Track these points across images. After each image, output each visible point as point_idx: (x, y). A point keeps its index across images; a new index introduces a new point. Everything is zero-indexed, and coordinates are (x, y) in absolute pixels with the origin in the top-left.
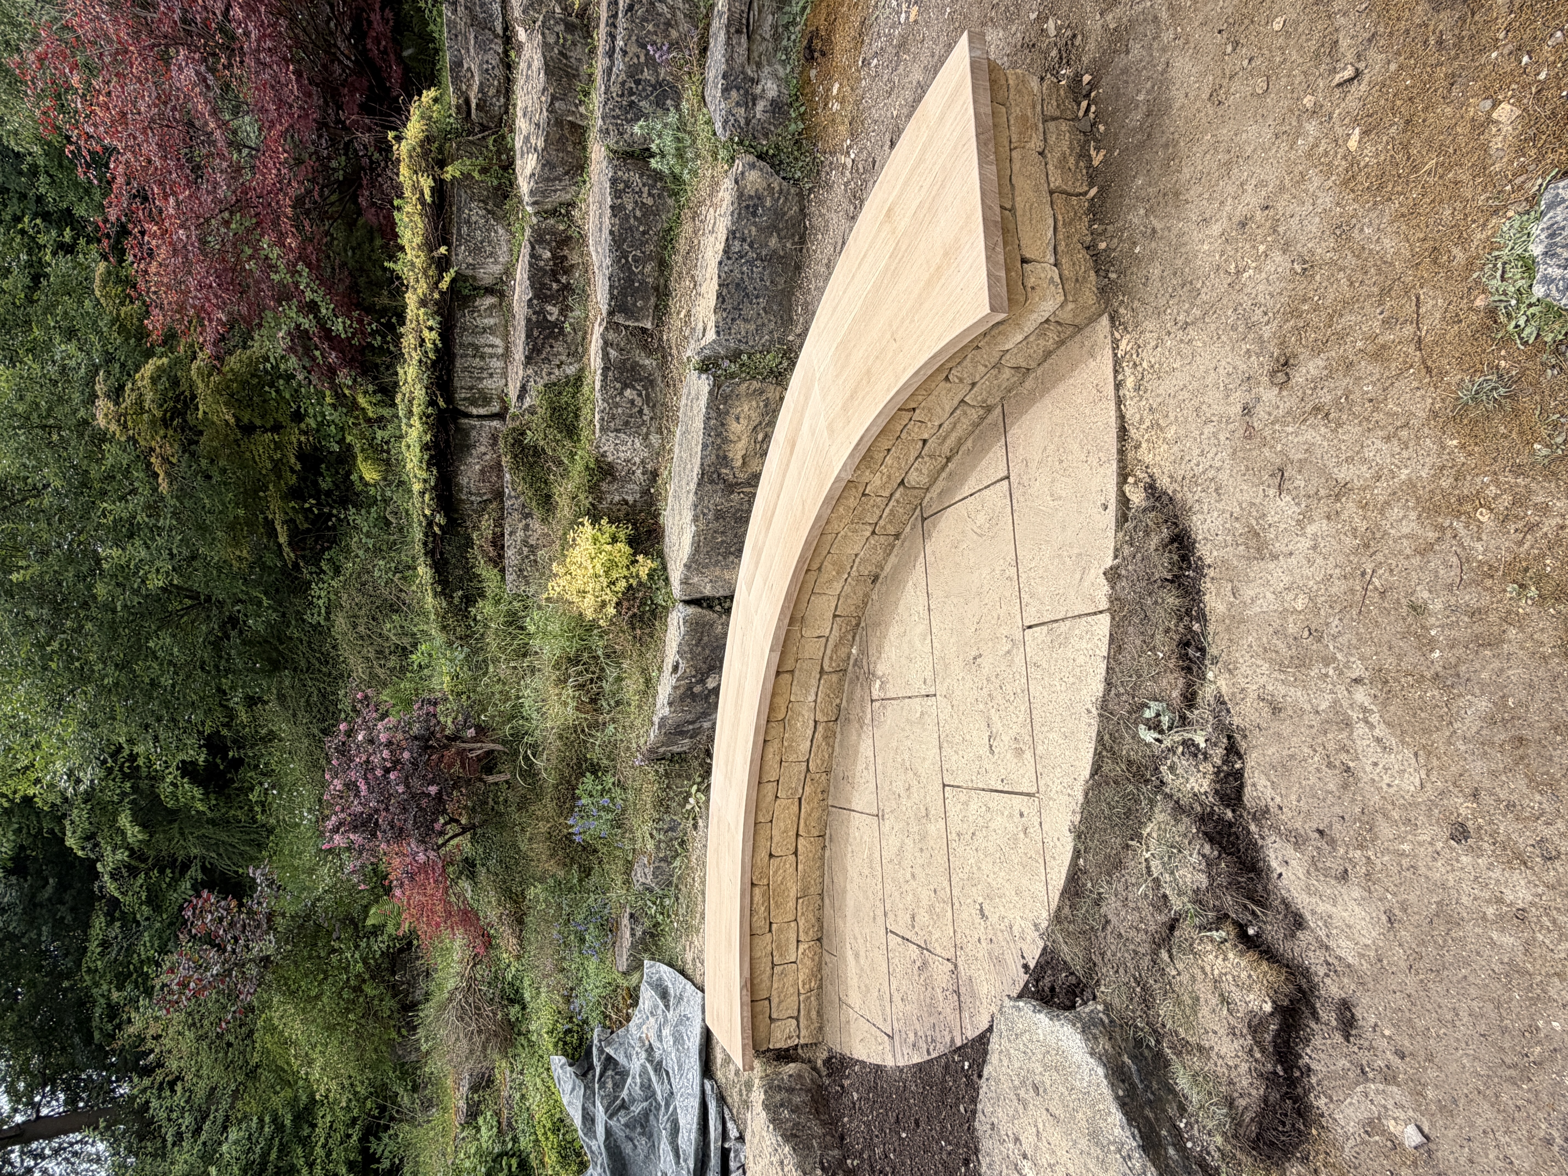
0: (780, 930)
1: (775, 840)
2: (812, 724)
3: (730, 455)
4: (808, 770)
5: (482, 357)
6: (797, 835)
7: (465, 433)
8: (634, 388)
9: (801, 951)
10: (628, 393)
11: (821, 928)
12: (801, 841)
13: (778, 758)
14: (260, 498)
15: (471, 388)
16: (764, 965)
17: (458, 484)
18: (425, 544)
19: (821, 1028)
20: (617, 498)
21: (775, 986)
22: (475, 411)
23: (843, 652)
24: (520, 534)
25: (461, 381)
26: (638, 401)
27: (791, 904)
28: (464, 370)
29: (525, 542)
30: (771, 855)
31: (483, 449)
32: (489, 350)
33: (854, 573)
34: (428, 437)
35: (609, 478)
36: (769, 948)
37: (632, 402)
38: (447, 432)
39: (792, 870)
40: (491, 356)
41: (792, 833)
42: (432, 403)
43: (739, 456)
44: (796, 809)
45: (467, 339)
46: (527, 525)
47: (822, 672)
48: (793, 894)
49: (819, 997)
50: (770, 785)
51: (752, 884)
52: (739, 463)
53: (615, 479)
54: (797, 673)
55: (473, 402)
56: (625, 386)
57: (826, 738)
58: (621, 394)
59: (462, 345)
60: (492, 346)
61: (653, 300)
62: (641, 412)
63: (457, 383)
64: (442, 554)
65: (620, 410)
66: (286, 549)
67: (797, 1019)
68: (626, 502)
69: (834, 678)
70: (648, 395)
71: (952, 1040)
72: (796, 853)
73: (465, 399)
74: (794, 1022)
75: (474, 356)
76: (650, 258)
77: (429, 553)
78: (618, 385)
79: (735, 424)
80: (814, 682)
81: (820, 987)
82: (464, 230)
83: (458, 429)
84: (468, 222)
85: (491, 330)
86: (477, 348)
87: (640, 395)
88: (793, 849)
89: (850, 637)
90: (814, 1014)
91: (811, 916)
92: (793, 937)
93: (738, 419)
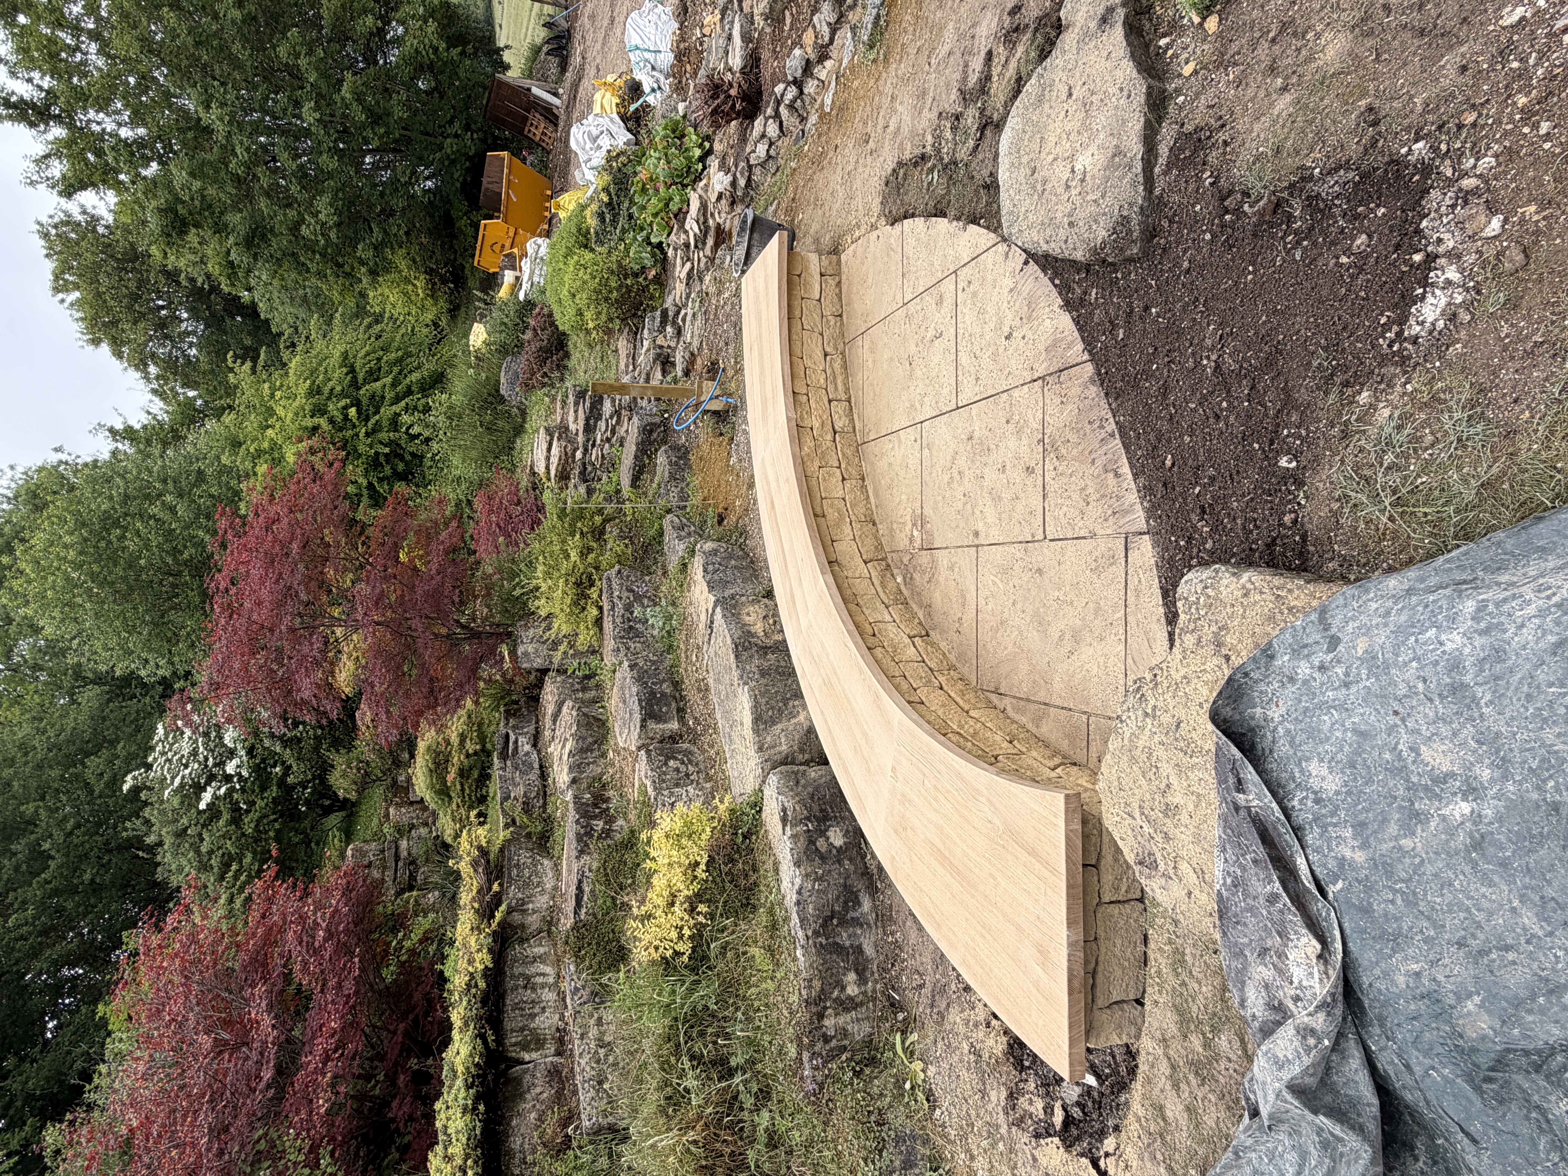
5: (534, 989)
7: (517, 1082)
8: (676, 759)
10: (671, 763)
15: (522, 1029)
22: (526, 1057)
25: (512, 1021)
26: (683, 768)
28: (516, 1007)
31: (538, 1090)
32: (539, 980)
37: (677, 770)
40: (543, 986)
42: (482, 1038)
45: (517, 971)
55: (526, 1047)
56: (668, 758)
58: (666, 764)
59: (513, 976)
60: (544, 975)
61: (674, 705)
62: (687, 775)
63: (508, 1022)
65: (668, 777)
70: (689, 759)
73: (515, 1045)
75: (525, 987)
76: (664, 681)
78: (662, 758)
82: (515, 872)
84: (517, 865)
86: (528, 978)
87: (683, 763)
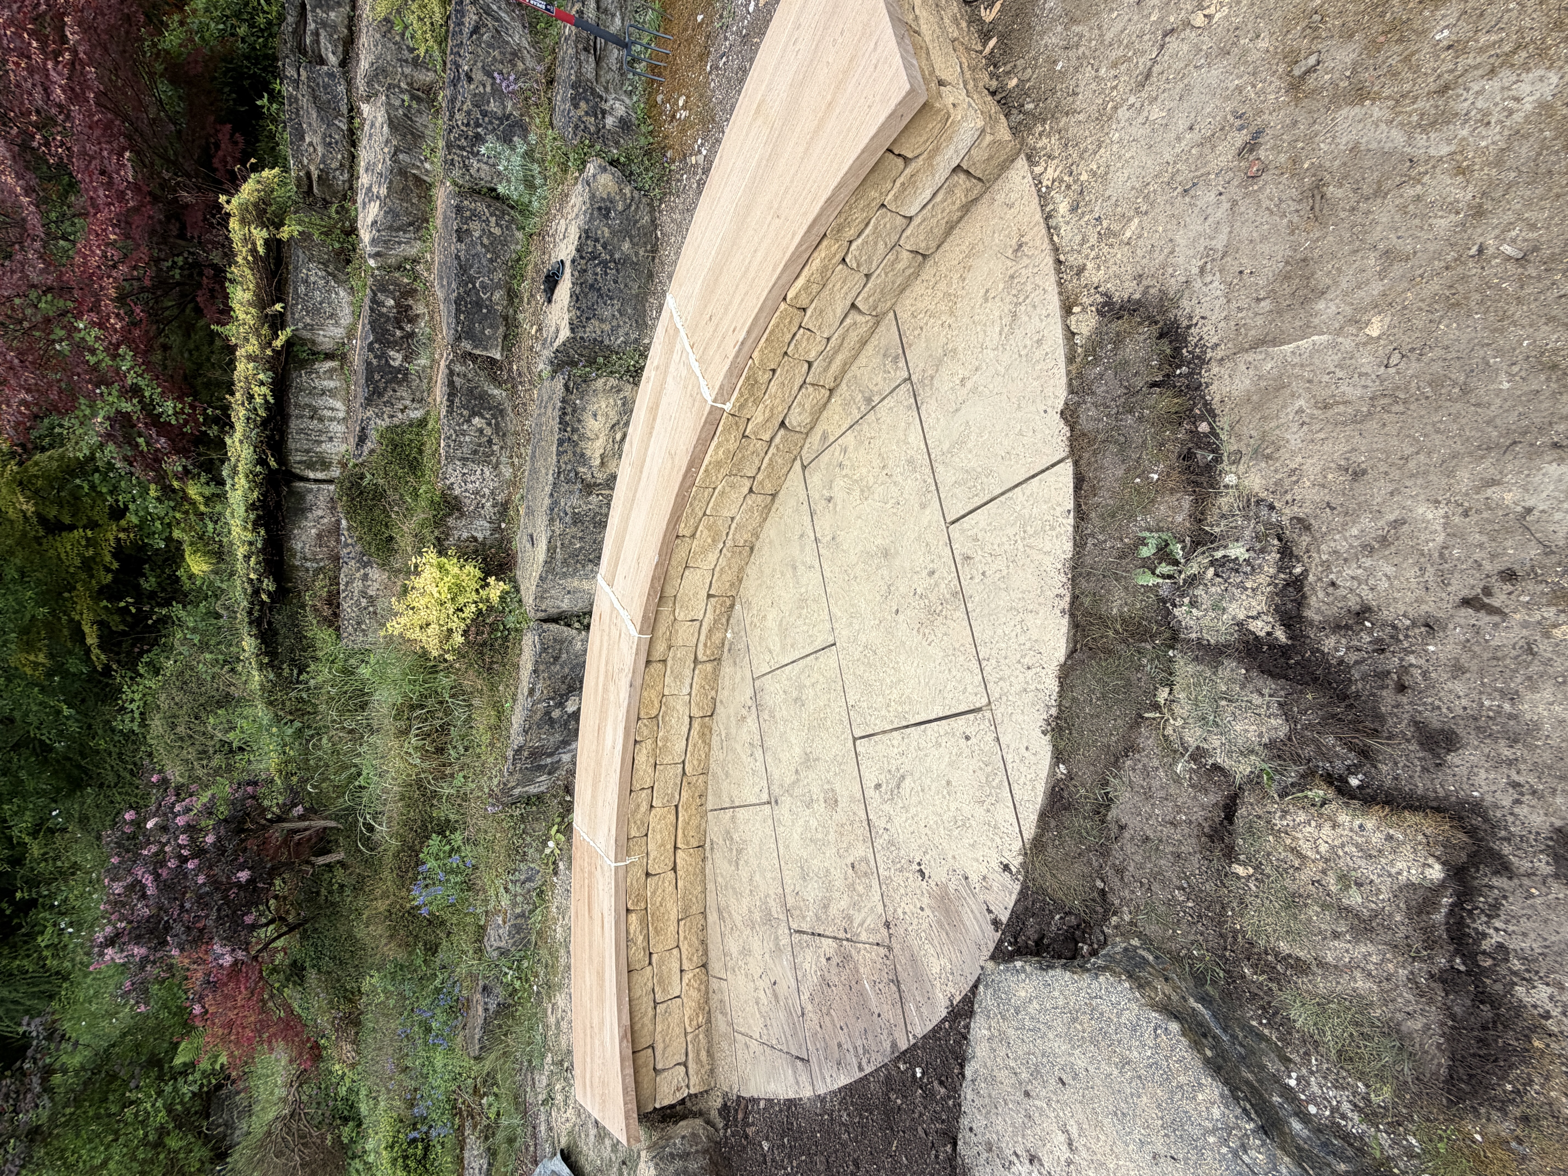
0: (661, 962)
1: (651, 857)
2: (687, 720)
3: (588, 453)
4: (684, 773)
5: (321, 420)
6: (676, 848)
7: (301, 497)
8: (483, 417)
9: (685, 980)
10: (476, 420)
11: (706, 953)
12: (680, 853)
13: (652, 761)
14: (65, 600)
15: (307, 451)
16: (646, 1004)
17: (290, 549)
18: (250, 613)
19: (712, 1071)
20: (465, 535)
21: (659, 1028)
22: (311, 475)
23: (717, 636)
24: (358, 585)
25: (296, 443)
26: (488, 431)
27: (672, 928)
28: (301, 431)
29: (364, 594)
30: (648, 875)
31: (320, 513)
32: (329, 413)
33: (729, 543)
34: (256, 494)
35: (457, 514)
36: (650, 985)
37: (481, 431)
38: (279, 494)
39: (671, 888)
40: (331, 419)
41: (670, 846)
42: (262, 462)
43: (597, 455)
44: (673, 818)
45: (304, 399)
46: (366, 575)
47: (696, 661)
48: (673, 917)
49: (708, 1033)
50: (644, 794)
51: (628, 910)
52: (598, 462)
53: (462, 515)
54: (670, 663)
55: (311, 466)
56: (474, 414)
57: (702, 735)
58: (468, 421)
59: (297, 405)
60: (332, 409)
61: (501, 330)
62: (490, 441)
63: (292, 445)
64: (270, 623)
65: (467, 439)
66: (96, 651)
67: (685, 1064)
68: (475, 539)
69: (709, 667)
70: (497, 424)
71: (894, 1045)
72: (674, 869)
73: (300, 462)
74: (683, 1068)
75: (312, 418)
76: (498, 286)
77: (256, 623)
78: (465, 412)
79: (592, 421)
80: (688, 672)
81: (709, 1021)
82: (302, 289)
83: (292, 493)
84: (306, 282)
85: (332, 393)
86: (315, 410)
87: (489, 424)
88: (671, 865)
89: (724, 620)
90: (703, 1054)
91: (694, 939)
92: (676, 966)
93: (595, 415)
